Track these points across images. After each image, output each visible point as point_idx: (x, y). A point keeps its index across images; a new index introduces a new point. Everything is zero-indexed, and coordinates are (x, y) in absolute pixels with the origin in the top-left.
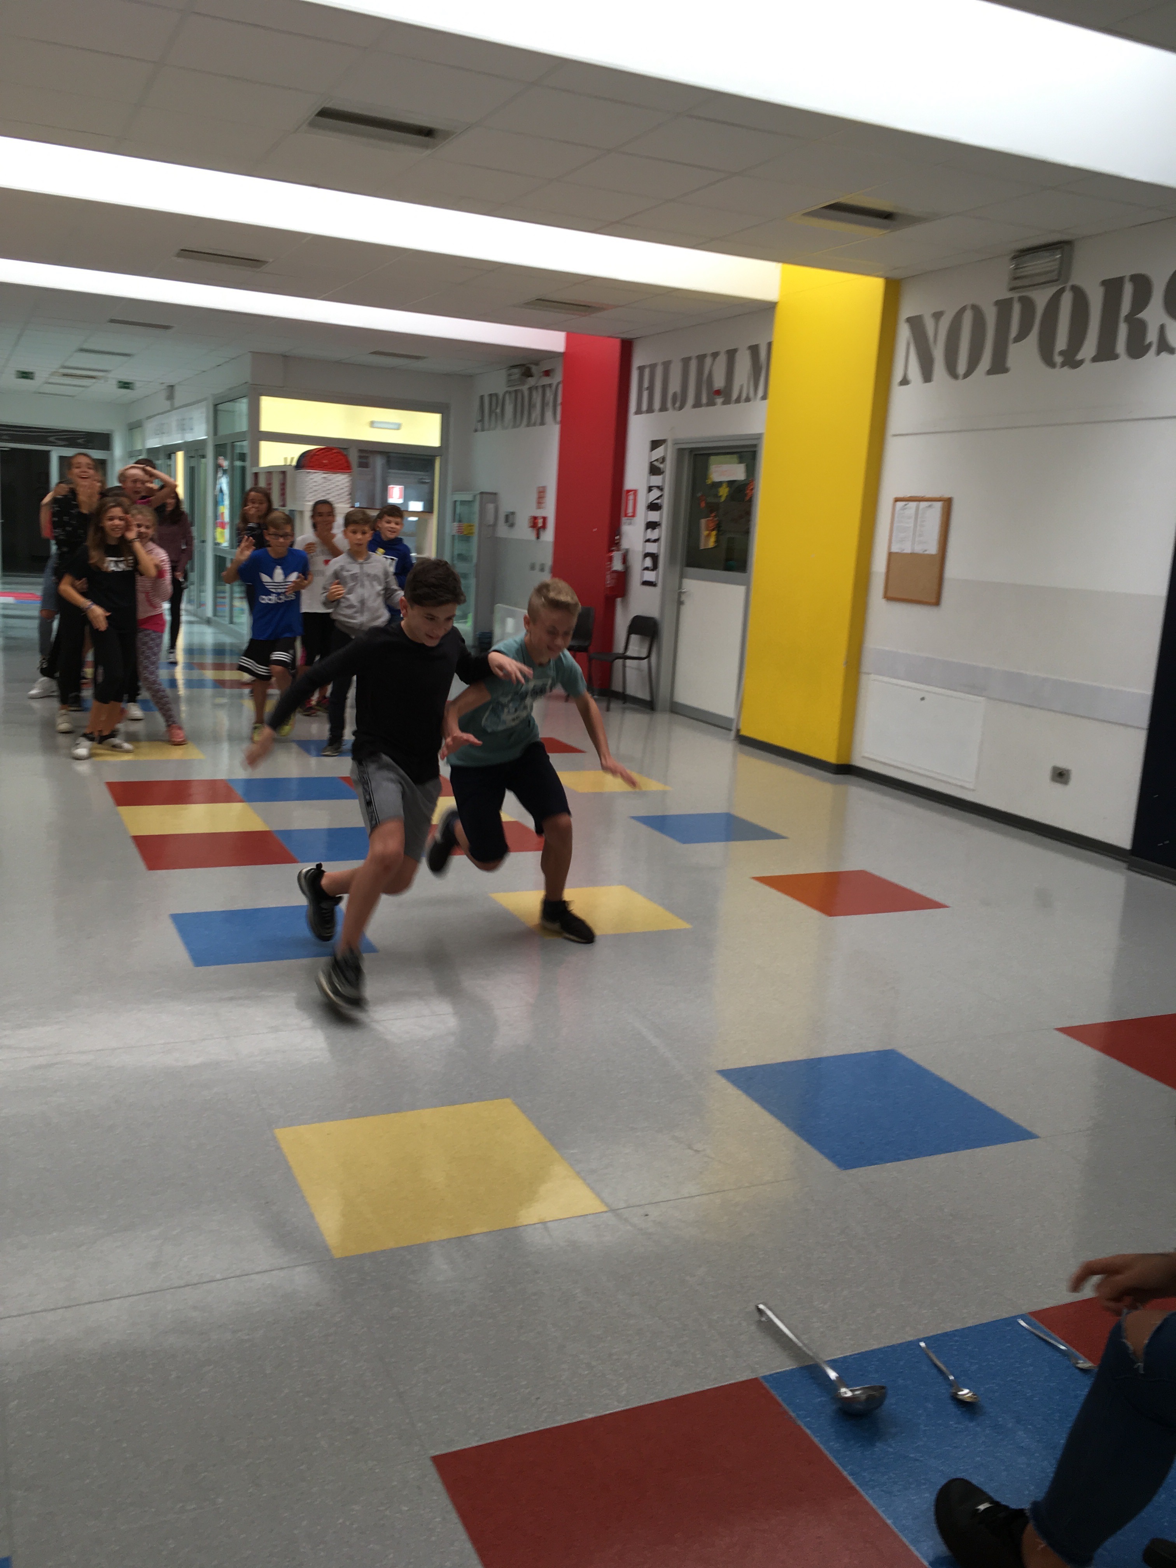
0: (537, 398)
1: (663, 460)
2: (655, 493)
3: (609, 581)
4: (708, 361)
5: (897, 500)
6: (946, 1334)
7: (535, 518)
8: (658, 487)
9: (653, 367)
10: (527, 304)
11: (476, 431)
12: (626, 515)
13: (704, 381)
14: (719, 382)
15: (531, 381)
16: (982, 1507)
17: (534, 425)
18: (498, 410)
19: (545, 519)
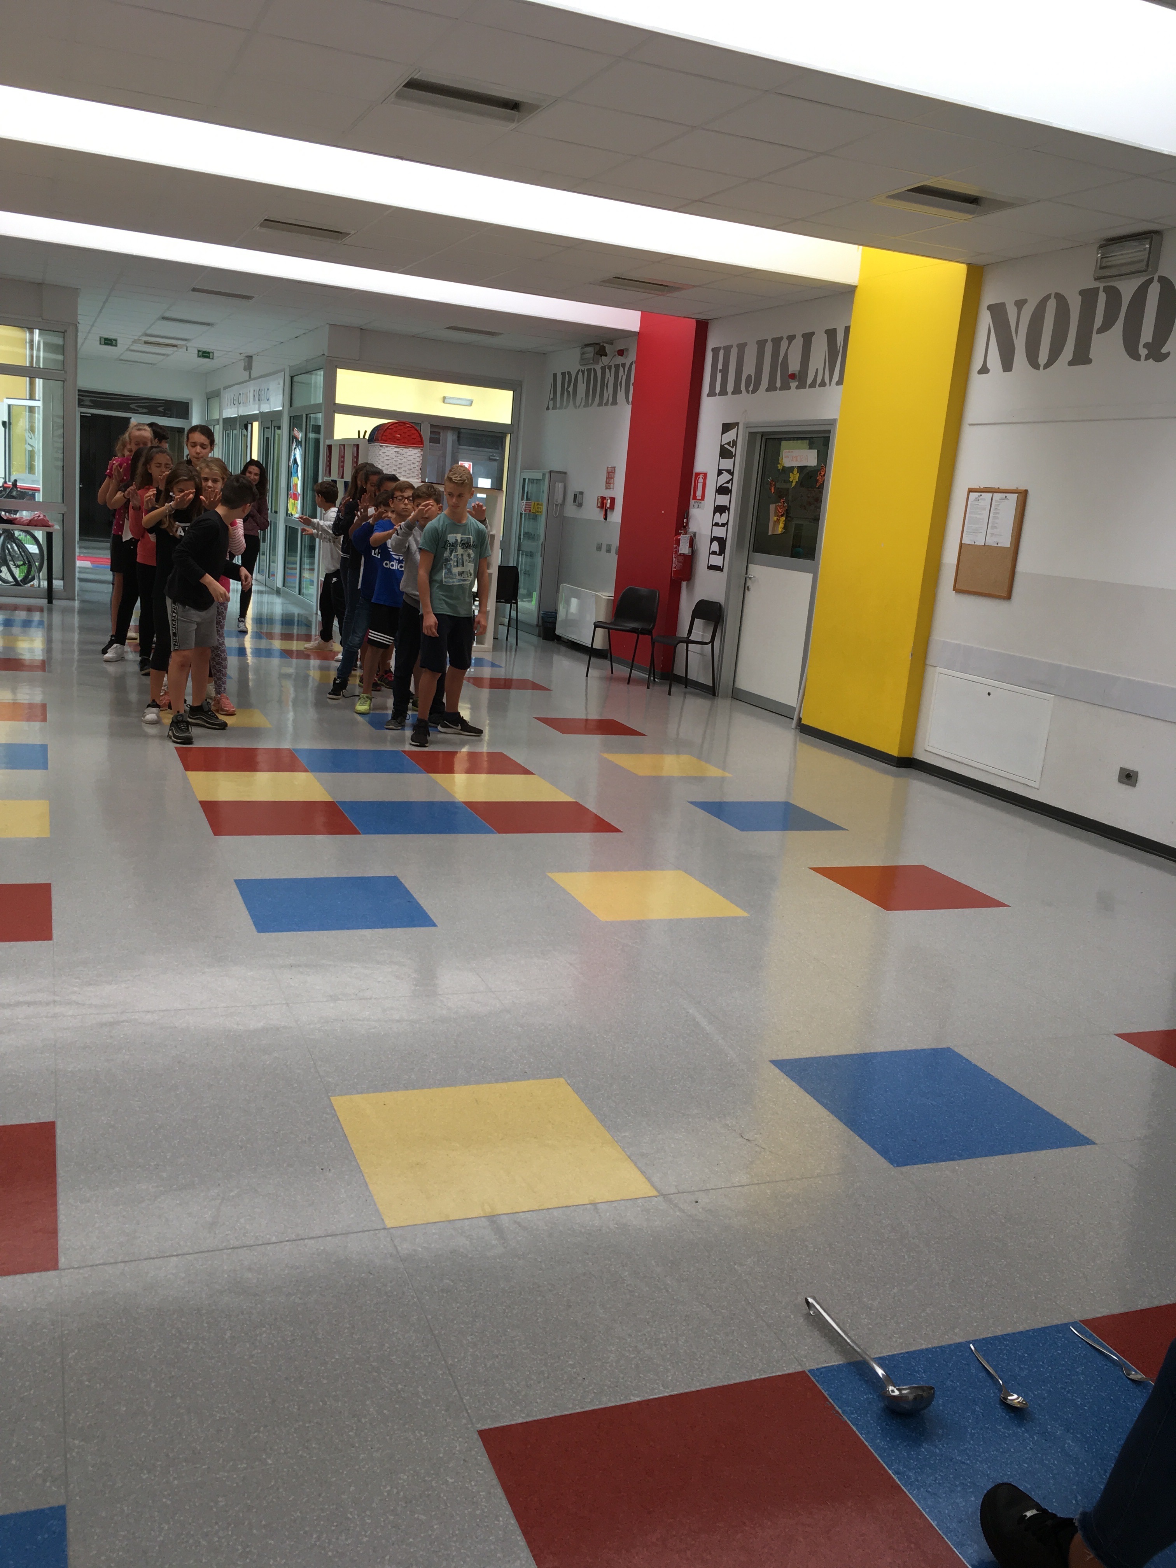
0: (610, 378)
1: (735, 443)
2: (726, 477)
3: (675, 564)
4: (784, 344)
5: (971, 491)
6: (996, 1338)
7: (603, 499)
8: (729, 471)
9: (727, 349)
10: (603, 281)
11: (548, 409)
12: (695, 498)
13: (779, 364)
14: (794, 366)
15: (605, 360)
16: (1029, 1514)
17: (607, 404)
18: (571, 389)
19: (613, 500)
